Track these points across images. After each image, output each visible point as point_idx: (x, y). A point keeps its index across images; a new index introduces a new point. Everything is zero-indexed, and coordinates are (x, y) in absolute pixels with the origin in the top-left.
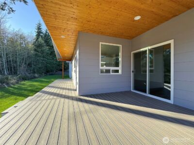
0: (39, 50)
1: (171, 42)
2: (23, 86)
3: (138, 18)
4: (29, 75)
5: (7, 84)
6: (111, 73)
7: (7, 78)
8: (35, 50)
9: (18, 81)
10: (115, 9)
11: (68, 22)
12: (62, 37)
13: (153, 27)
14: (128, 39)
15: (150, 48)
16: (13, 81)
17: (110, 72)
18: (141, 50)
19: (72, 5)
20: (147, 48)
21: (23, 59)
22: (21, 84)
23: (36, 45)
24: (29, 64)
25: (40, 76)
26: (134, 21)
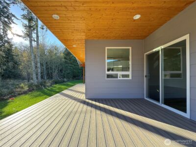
0: (68, 57)
1: (186, 37)
2: (54, 88)
3: (137, 17)
4: (60, 79)
5: (44, 86)
6: (119, 78)
7: (45, 82)
8: (65, 58)
9: (52, 84)
10: (107, 15)
11: (73, 34)
12: (74, 46)
13: (165, 22)
14: (139, 39)
15: (163, 47)
16: (49, 84)
17: (117, 77)
18: (154, 50)
19: (69, 21)
20: (159, 48)
21: (56, 66)
22: (53, 87)
23: (65, 54)
24: (61, 70)
25: (68, 81)
26: (135, 20)
